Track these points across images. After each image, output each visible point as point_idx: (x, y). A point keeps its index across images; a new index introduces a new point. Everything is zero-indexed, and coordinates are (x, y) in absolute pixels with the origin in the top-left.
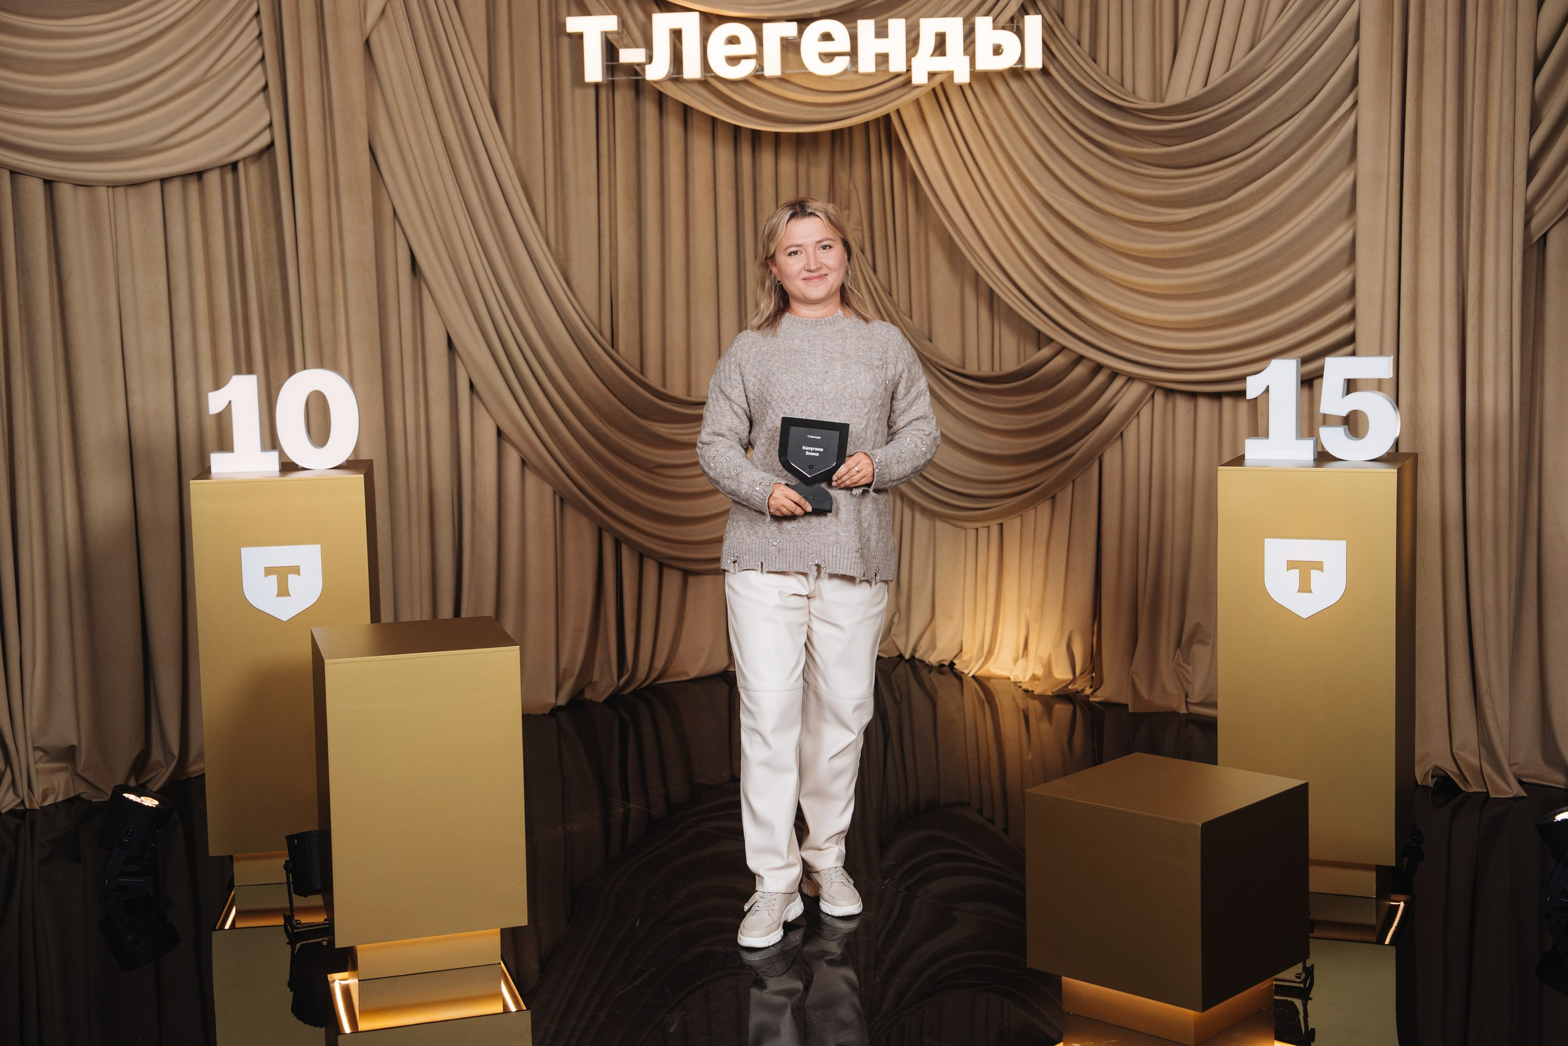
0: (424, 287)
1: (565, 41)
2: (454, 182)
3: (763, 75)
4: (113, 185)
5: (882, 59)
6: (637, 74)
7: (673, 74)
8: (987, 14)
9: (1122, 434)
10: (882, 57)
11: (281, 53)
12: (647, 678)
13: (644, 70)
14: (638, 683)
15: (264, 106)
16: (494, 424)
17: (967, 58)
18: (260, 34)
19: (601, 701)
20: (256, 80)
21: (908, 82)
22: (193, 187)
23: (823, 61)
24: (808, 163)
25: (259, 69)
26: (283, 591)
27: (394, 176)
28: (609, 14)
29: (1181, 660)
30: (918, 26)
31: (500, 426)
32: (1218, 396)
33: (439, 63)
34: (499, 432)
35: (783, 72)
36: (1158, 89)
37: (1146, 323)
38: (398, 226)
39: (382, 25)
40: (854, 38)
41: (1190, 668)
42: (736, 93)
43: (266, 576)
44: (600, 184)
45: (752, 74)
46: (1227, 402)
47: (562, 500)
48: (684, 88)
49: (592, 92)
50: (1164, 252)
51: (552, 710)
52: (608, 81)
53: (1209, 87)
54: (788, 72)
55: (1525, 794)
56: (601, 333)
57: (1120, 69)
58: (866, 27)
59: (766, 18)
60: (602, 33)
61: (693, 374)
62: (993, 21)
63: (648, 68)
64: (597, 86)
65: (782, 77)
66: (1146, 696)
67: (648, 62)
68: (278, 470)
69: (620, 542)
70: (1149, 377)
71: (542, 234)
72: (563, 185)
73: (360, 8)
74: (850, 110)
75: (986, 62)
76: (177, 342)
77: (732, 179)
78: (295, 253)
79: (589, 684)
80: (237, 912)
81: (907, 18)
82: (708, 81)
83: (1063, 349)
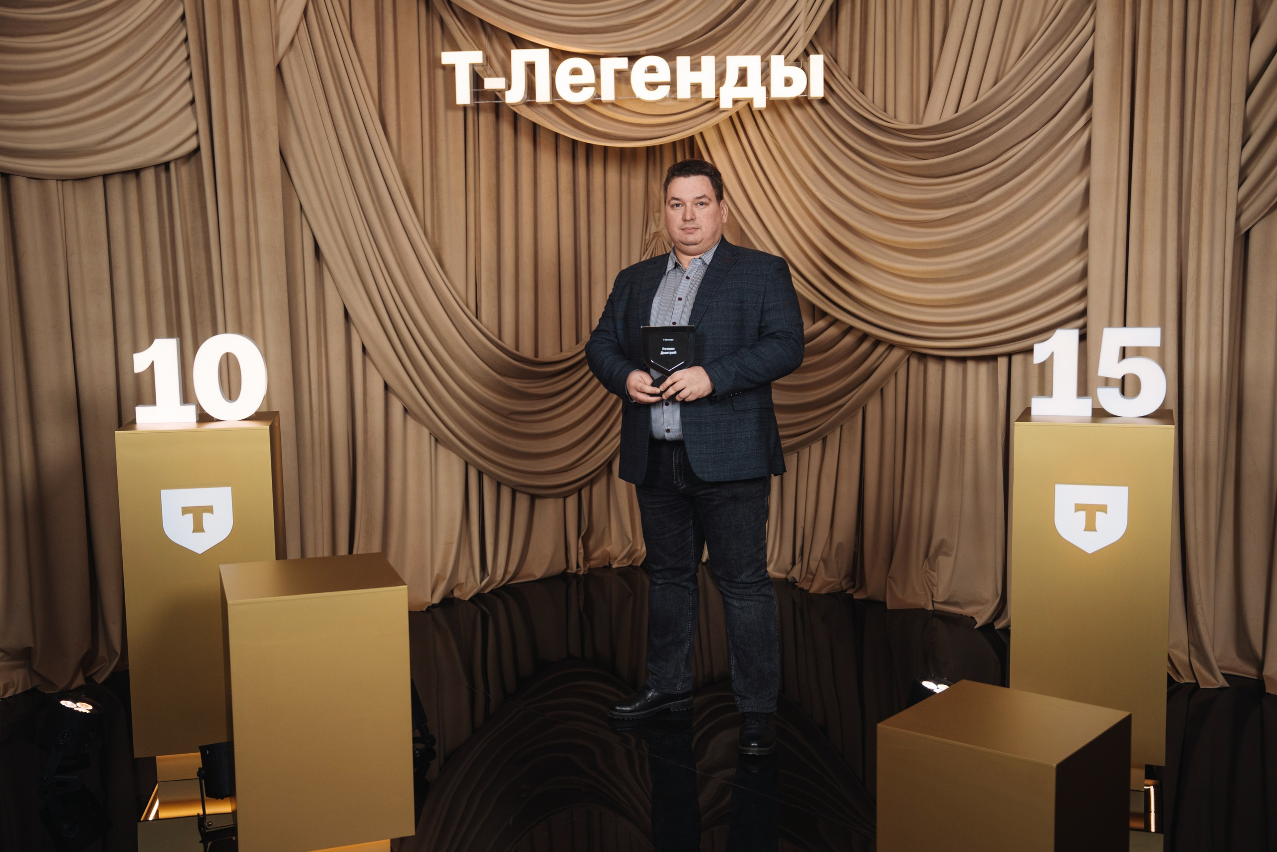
0: (325, 268)
1: (440, 73)
2: (350, 182)
3: (601, 101)
4: (62, 179)
5: (696, 88)
6: (497, 98)
7: (527, 99)
8: (780, 53)
9: (882, 390)
10: (696, 87)
11: (206, 71)
12: (502, 580)
13: (504, 96)
14: (495, 584)
15: (192, 117)
16: (382, 379)
17: (764, 88)
18: (188, 58)
19: (467, 599)
20: (185, 95)
21: (717, 107)
22: (132, 184)
23: (648, 89)
24: (629, 175)
25: (188, 85)
26: (198, 527)
27: (300, 177)
28: (476, 50)
29: (928, 567)
30: (725, 62)
31: (386, 382)
32: (963, 360)
33: (339, 86)
34: (386, 387)
35: (616, 98)
36: (915, 114)
37: (907, 301)
38: (304, 218)
39: (292, 54)
40: (673, 72)
41: (935, 574)
42: (577, 115)
43: (183, 514)
44: (467, 188)
45: (591, 100)
46: (971, 365)
47: (436, 440)
48: (535, 111)
49: (461, 114)
50: (923, 244)
51: (429, 607)
52: (474, 104)
53: (960, 112)
54: (620, 98)
55: (1229, 686)
56: (467, 306)
57: (883, 99)
58: (683, 62)
59: (603, 54)
60: (470, 64)
61: (540, 340)
62: (785, 59)
63: (507, 93)
64: (465, 108)
65: (613, 102)
66: (900, 596)
67: (507, 89)
68: (196, 421)
69: (482, 473)
70: (909, 344)
71: (421, 227)
72: (437, 187)
73: (272, 38)
74: (668, 130)
75: (779, 91)
76: (117, 312)
77: (571, 186)
78: (217, 238)
79: (457, 585)
80: (160, 803)
81: (716, 56)
82: (556, 105)
83: (835, 321)
